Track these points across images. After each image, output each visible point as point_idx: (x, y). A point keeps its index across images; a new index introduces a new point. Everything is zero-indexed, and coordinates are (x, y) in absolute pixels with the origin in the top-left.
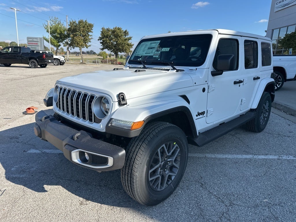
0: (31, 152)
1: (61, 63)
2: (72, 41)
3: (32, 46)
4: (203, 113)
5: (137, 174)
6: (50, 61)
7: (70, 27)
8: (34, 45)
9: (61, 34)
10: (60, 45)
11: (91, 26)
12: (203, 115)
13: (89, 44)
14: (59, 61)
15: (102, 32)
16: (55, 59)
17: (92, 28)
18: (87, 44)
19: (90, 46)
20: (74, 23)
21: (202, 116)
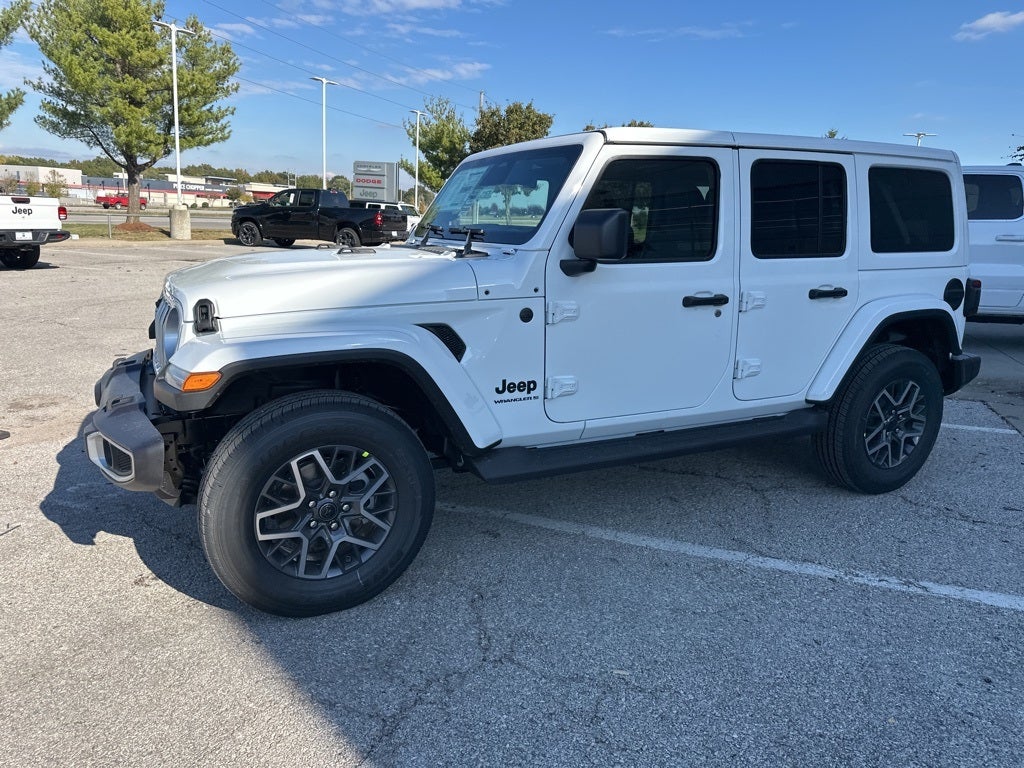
3: (366, 189)
4: (530, 386)
5: (209, 512)
6: (394, 234)
7: (479, 127)
8: (371, 184)
9: (451, 150)
11: (544, 122)
12: (529, 392)
17: (549, 130)
20: (493, 114)
21: (524, 394)
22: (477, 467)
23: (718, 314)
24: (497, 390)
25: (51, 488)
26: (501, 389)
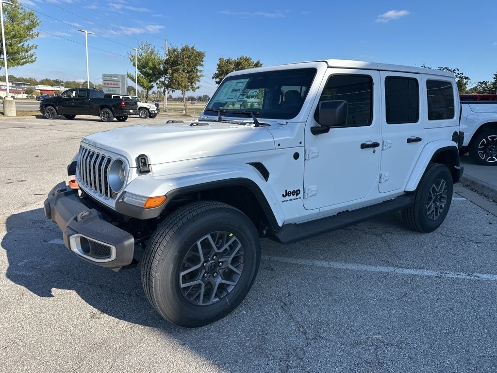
0: (53, 242)
1: (152, 115)
2: (171, 80)
3: (110, 89)
4: (297, 192)
5: (157, 275)
6: (131, 111)
7: (167, 57)
8: (112, 86)
9: (154, 68)
10: (152, 87)
11: (201, 55)
12: (297, 196)
13: (197, 84)
14: (147, 111)
15: (219, 65)
16: (141, 108)
17: (203, 59)
18: (194, 85)
19: (198, 88)
20: (175, 51)
21: (295, 197)
22: (278, 236)
23: (374, 152)
24: (283, 195)
25: (8, 265)
26: (285, 195)
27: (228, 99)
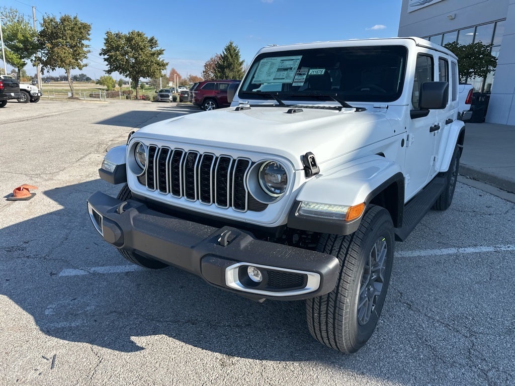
0: (66, 274)
1: (33, 99)
2: (50, 54)
6: (13, 94)
7: (43, 28)
9: (25, 41)
10: (24, 64)
11: (86, 28)
13: (85, 61)
14: (28, 94)
15: (107, 40)
16: (21, 90)
17: (90, 32)
18: (81, 62)
19: (86, 65)
20: (51, 20)
22: (396, 233)
23: (434, 135)
27: (274, 79)
